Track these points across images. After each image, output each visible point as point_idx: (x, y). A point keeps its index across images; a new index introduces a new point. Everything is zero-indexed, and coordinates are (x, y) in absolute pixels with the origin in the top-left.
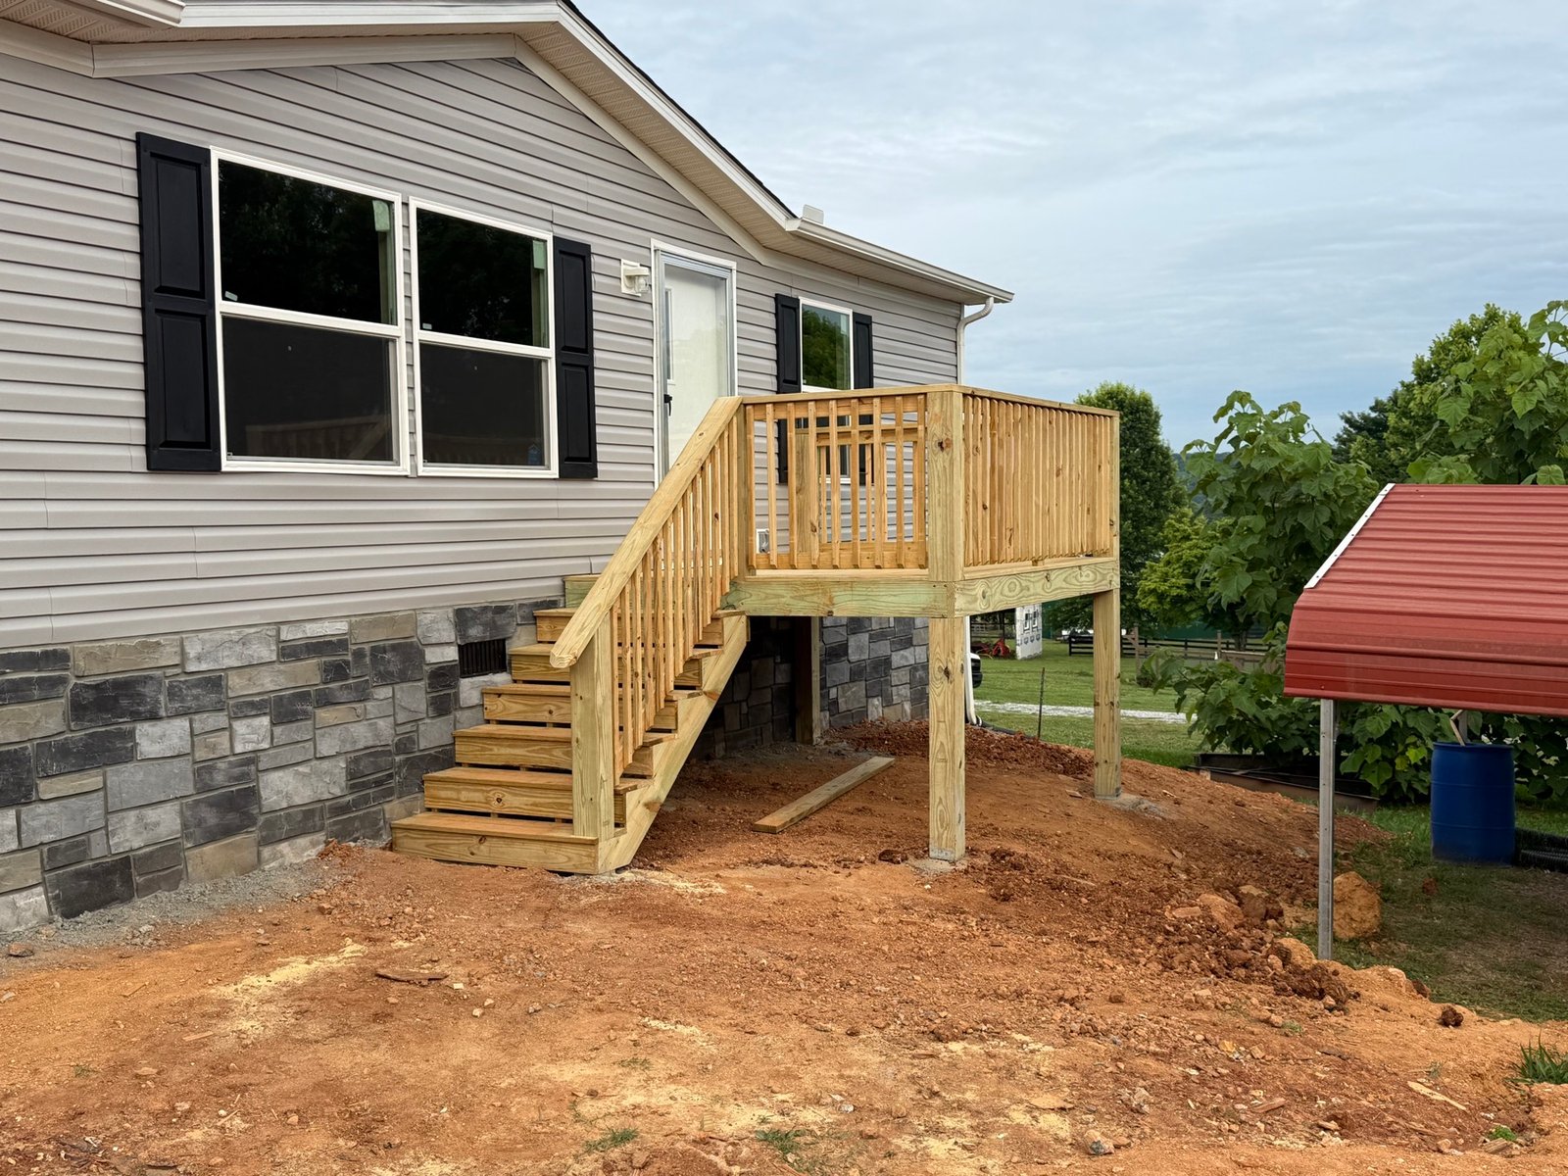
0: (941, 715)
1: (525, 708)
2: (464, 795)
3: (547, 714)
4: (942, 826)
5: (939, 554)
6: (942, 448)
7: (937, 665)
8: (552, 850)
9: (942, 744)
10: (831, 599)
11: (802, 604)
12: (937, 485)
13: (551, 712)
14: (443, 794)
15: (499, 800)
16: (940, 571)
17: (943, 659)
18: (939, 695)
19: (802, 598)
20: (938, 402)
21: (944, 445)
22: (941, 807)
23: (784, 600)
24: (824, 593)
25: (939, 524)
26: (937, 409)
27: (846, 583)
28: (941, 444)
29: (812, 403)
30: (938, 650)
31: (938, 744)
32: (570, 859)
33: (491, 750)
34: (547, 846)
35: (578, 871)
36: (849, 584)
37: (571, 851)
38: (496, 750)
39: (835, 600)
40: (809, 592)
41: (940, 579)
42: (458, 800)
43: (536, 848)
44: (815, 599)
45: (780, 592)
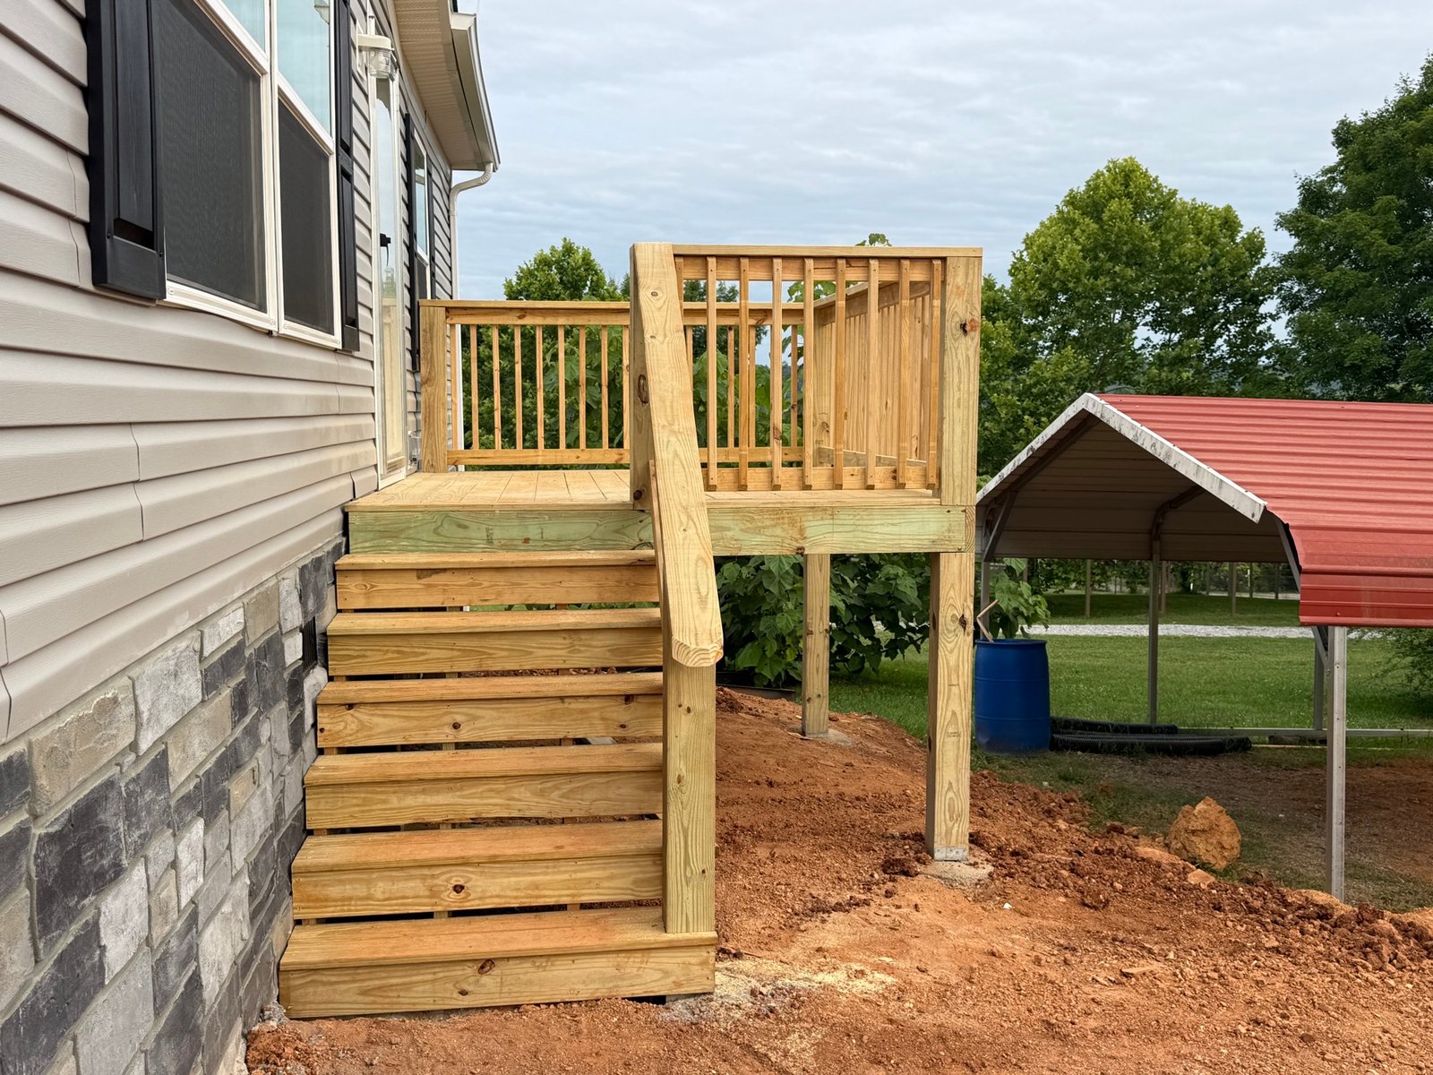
0: (954, 677)
1: (406, 724)
2: (381, 888)
3: (449, 730)
4: (951, 818)
5: (957, 469)
6: (965, 332)
7: (950, 613)
8: (632, 964)
9: (954, 713)
10: (802, 531)
11: (759, 539)
12: (956, 380)
13: (456, 726)
14: (334, 891)
15: (458, 889)
16: (958, 491)
17: (959, 605)
18: (951, 652)
19: (758, 530)
20: (961, 271)
21: (968, 328)
22: (951, 794)
23: (729, 534)
24: (792, 523)
25: (958, 430)
26: (960, 280)
27: (825, 509)
28: (963, 327)
29: (780, 261)
30: (952, 593)
31: (949, 714)
32: (666, 974)
33: (385, 802)
34: (621, 958)
35: (683, 990)
36: (830, 511)
37: (670, 961)
38: (394, 801)
39: (808, 533)
40: (768, 523)
41: (957, 502)
42: (369, 898)
43: (602, 965)
44: (778, 531)
45: (724, 523)
